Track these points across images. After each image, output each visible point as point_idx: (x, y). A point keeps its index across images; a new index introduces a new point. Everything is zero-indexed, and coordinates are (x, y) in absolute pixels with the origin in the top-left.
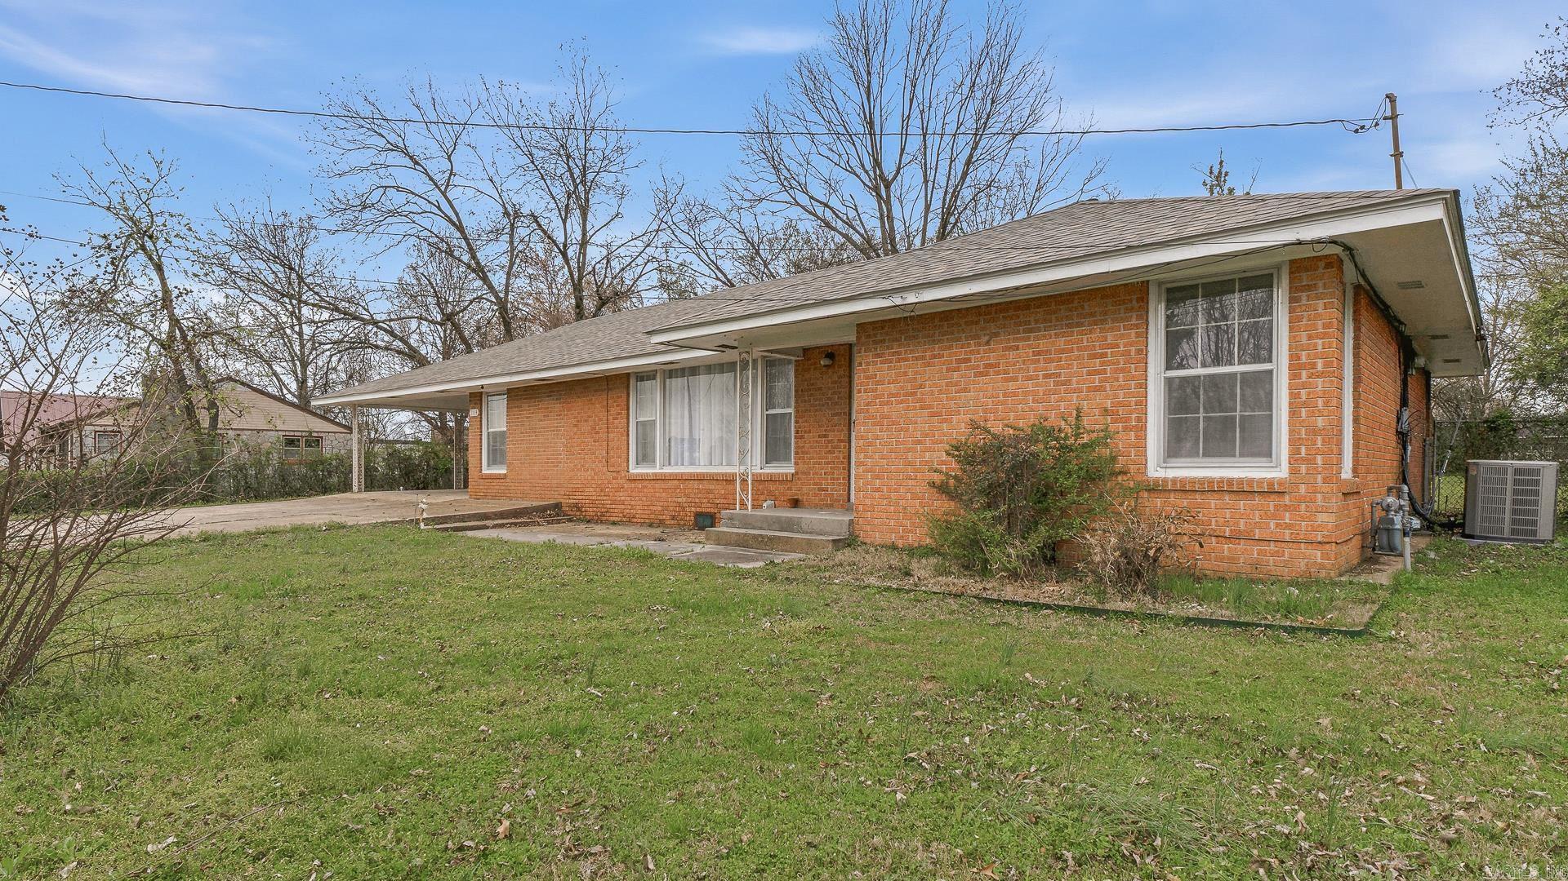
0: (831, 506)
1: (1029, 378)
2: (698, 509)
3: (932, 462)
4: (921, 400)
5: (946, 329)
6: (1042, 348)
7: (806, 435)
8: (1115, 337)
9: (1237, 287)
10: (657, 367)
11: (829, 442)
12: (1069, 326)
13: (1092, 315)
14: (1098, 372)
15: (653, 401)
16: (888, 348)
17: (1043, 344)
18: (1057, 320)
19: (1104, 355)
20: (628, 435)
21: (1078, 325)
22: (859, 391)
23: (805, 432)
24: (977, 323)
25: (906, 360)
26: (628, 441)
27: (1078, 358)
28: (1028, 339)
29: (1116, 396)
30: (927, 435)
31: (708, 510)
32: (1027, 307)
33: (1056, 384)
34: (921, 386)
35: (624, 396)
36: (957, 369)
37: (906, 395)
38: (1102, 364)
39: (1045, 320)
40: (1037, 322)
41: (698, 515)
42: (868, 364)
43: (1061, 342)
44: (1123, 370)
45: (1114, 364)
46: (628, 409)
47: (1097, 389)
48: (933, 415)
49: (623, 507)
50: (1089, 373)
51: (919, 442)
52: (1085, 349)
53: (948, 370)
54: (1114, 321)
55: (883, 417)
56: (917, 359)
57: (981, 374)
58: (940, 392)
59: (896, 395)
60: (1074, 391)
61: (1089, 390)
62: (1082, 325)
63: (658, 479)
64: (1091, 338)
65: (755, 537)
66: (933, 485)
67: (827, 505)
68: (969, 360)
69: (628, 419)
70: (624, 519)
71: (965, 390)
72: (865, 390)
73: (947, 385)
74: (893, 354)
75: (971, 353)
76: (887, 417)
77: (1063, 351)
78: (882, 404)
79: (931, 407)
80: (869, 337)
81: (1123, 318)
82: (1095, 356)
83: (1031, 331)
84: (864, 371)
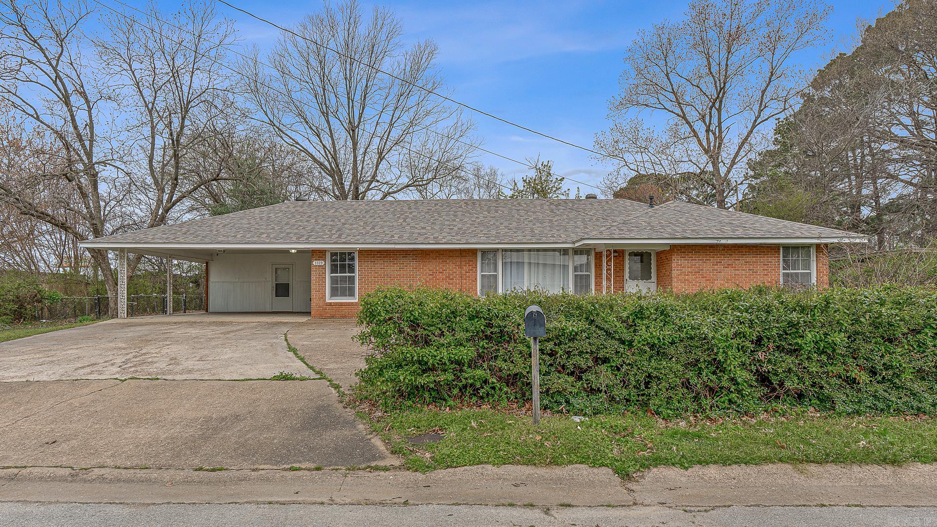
1: (744, 270)
4: (702, 275)
5: (711, 251)
7: (601, 285)
8: (771, 259)
12: (757, 254)
13: (764, 252)
14: (766, 270)
15: (494, 264)
16: (687, 255)
17: (748, 259)
18: (753, 252)
19: (768, 265)
20: (477, 282)
22: (674, 270)
23: (601, 283)
24: (723, 250)
25: (696, 260)
26: (477, 285)
27: (760, 265)
28: (743, 257)
29: (772, 277)
32: (743, 247)
33: (752, 272)
34: (702, 270)
36: (717, 265)
37: (695, 272)
38: (767, 267)
39: (749, 252)
40: (745, 252)
44: (774, 270)
45: (771, 268)
46: (477, 268)
47: (767, 275)
48: (707, 280)
50: (763, 270)
53: (713, 265)
54: (771, 254)
55: (685, 280)
57: (726, 267)
58: (710, 272)
59: (692, 272)
60: (759, 275)
61: (764, 275)
64: (764, 259)
68: (721, 262)
69: (477, 273)
71: (720, 272)
72: (677, 270)
73: (713, 270)
74: (690, 257)
75: (722, 260)
76: (687, 280)
77: (755, 262)
78: (685, 275)
79: (706, 277)
80: (679, 250)
81: (773, 254)
82: (765, 265)
83: (744, 255)
84: (676, 263)
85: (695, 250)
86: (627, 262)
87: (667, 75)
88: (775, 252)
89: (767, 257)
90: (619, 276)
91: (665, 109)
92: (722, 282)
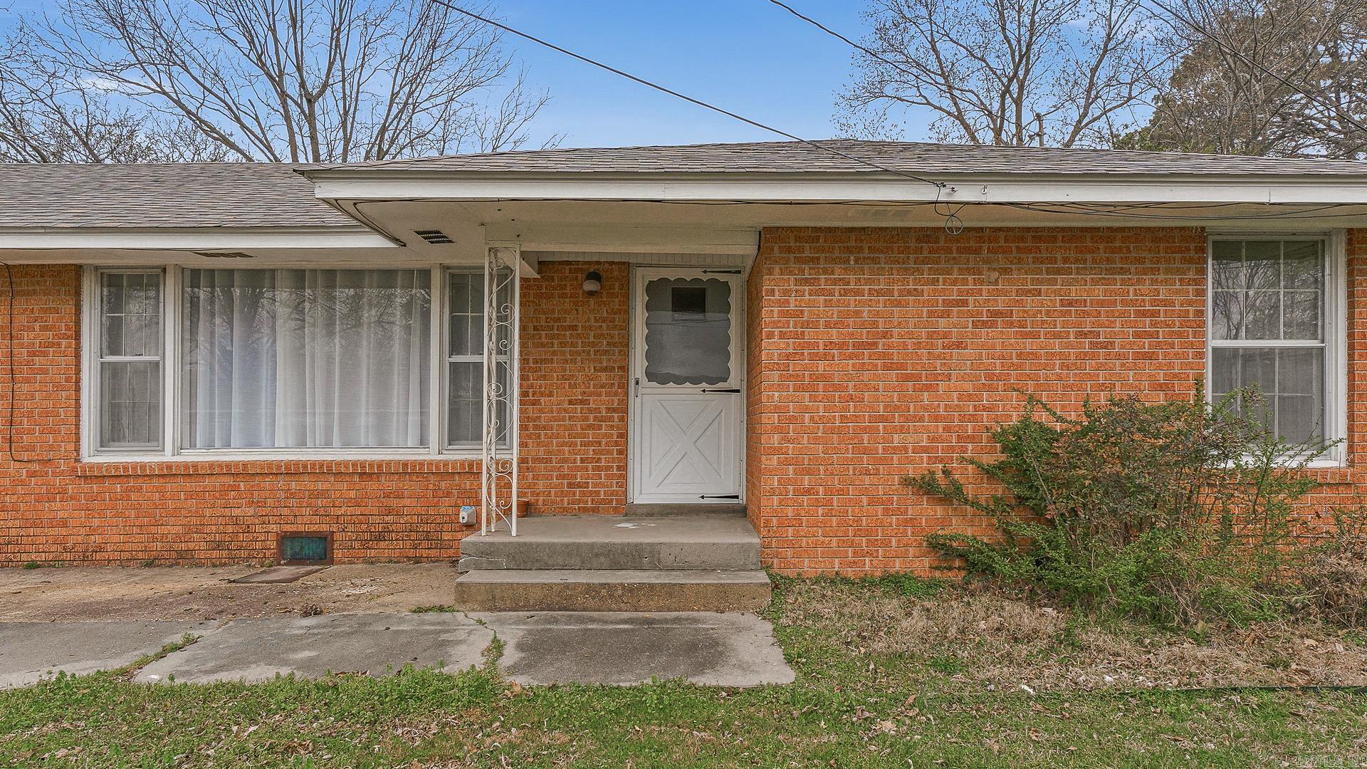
0: (595, 510)
1: (1056, 336)
2: (289, 528)
3: (906, 449)
4: (884, 356)
5: (926, 254)
6: (1073, 296)
7: (543, 400)
8: (1169, 292)
9: (1282, 252)
10: (170, 261)
11: (590, 411)
12: (1112, 271)
13: (1140, 260)
14: (1150, 335)
15: (154, 323)
16: (825, 272)
17: (1075, 292)
18: (1094, 261)
19: (1155, 314)
20: (78, 389)
21: (1122, 271)
22: (771, 335)
23: (542, 394)
24: (977, 251)
25: (859, 293)
26: (78, 400)
27: (1122, 315)
28: (1055, 282)
29: (1171, 366)
30: (896, 408)
31: (314, 528)
33: (1092, 346)
34: (885, 335)
35: (69, 307)
36: (947, 314)
37: (858, 346)
38: (1153, 325)
39: (1077, 261)
40: (1065, 260)
41: (284, 538)
42: (786, 293)
43: (1099, 292)
44: (1179, 335)
45: (1168, 326)
46: (78, 336)
47: (1150, 356)
48: (907, 378)
49: (64, 531)
50: (1137, 335)
51: (883, 419)
52: (1133, 303)
53: (930, 314)
54: (1167, 271)
55: (815, 378)
56: (879, 293)
57: (984, 325)
58: (918, 345)
59: (842, 346)
60: (1119, 356)
61: (1138, 356)
62: (1128, 271)
63: (168, 473)
64: (1139, 290)
65: (590, 589)
66: (907, 482)
67: (585, 510)
68: (965, 303)
69: (78, 356)
70: (68, 556)
71: (959, 345)
72: (782, 335)
73: (930, 335)
74: (835, 282)
75: (968, 292)
76: (824, 378)
77: (1102, 303)
78: (812, 357)
79: (902, 366)
80: (789, 250)
81: (1178, 271)
82: (1144, 314)
83: (1058, 272)
84: (780, 303)
85: (860, 249)
86: (640, 316)
87: (933, 43)
88: (1184, 260)
89: (1153, 282)
90: (605, 369)
91: (929, 103)
92: (968, 386)
